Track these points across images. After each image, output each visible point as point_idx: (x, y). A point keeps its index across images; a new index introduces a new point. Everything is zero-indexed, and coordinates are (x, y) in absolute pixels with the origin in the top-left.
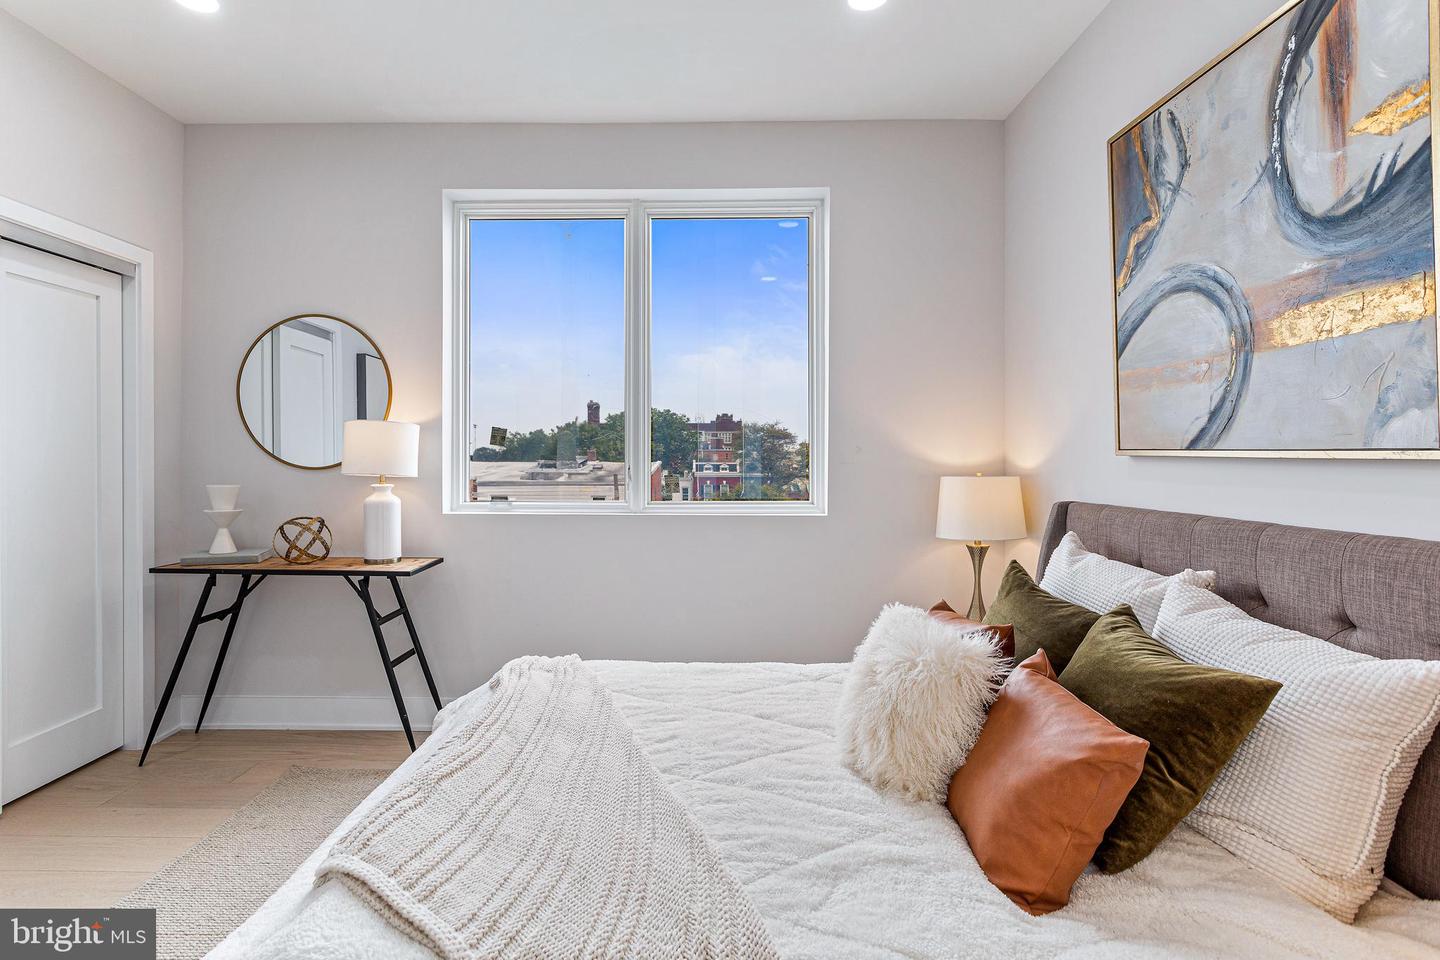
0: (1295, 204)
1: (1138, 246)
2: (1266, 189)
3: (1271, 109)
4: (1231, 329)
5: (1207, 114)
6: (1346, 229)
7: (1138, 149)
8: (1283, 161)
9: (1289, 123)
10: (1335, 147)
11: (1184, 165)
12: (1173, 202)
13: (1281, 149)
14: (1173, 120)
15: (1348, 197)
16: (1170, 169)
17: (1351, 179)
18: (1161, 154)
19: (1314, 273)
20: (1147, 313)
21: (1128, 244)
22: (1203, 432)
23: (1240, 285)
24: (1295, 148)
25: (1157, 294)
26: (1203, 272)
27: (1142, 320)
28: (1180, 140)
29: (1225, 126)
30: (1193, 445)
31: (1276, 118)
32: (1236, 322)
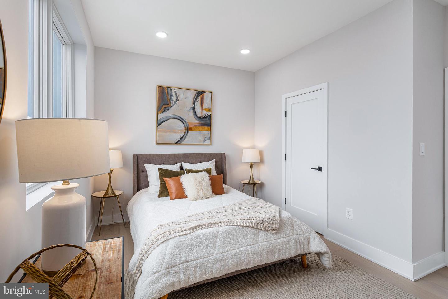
0: (196, 114)
1: (165, 108)
2: (192, 111)
3: (193, 101)
4: (185, 127)
5: (182, 95)
6: (202, 119)
7: (166, 91)
8: (194, 108)
9: (196, 104)
10: (201, 110)
11: (177, 100)
12: (174, 104)
13: (194, 106)
14: (175, 92)
15: (202, 116)
16: (174, 99)
17: (203, 115)
18: (172, 96)
19: (198, 123)
20: (167, 120)
21: (162, 107)
22: (179, 141)
23: (187, 121)
24: (196, 107)
25: (170, 118)
26: (180, 117)
27: (165, 121)
28: (177, 96)
29: (186, 99)
30: (177, 143)
31: (194, 102)
32: (186, 126)
